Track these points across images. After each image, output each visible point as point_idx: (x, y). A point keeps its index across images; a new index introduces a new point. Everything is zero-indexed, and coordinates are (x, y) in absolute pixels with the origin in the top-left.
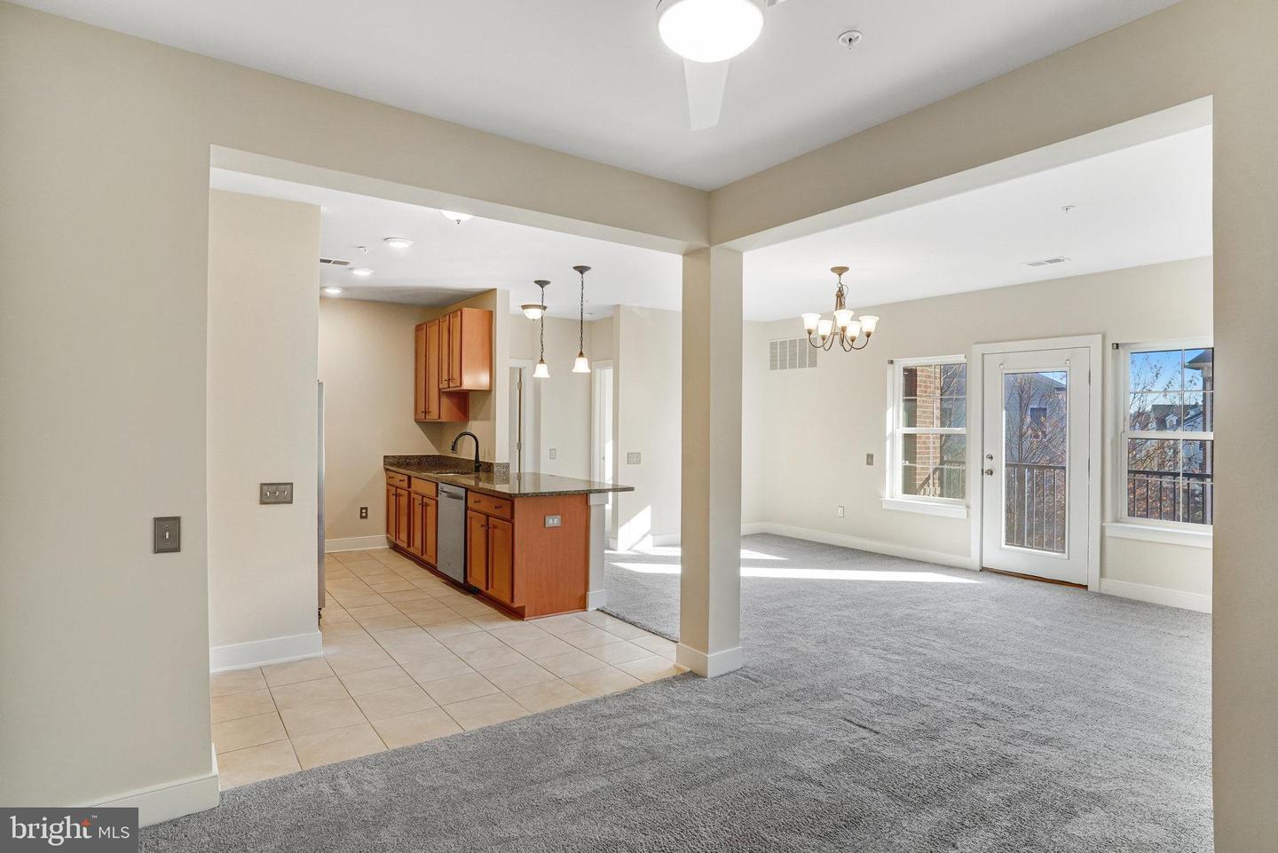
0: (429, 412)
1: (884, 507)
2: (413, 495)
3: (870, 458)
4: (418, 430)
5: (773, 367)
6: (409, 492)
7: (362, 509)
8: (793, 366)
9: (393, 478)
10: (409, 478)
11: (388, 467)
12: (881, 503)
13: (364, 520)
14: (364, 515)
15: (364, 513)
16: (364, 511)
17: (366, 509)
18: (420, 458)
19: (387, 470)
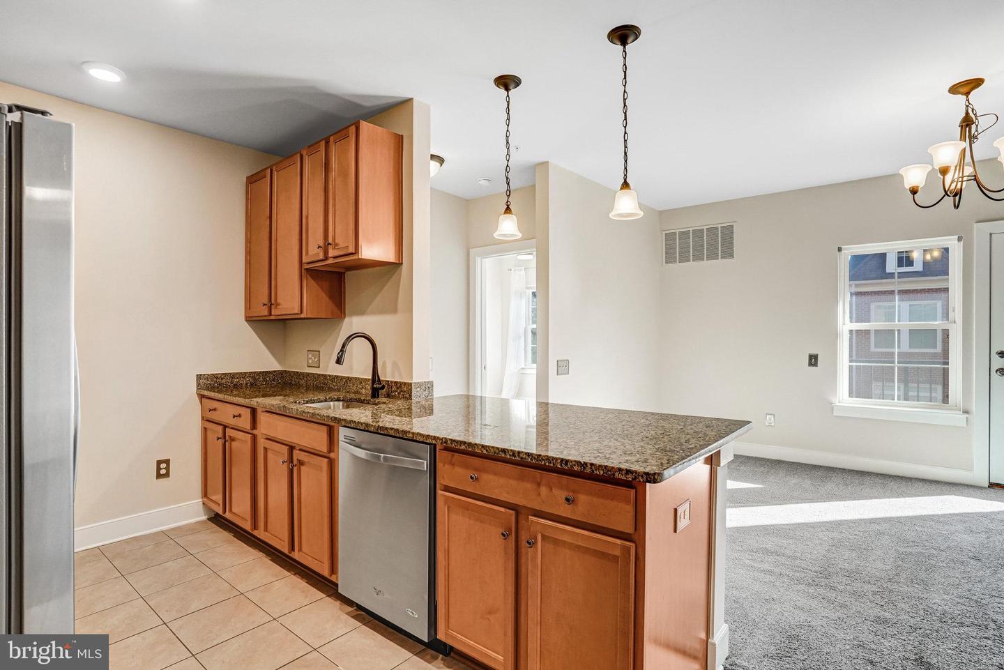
0: (278, 304)
1: (835, 414)
2: (262, 443)
3: (813, 360)
4: (249, 332)
5: (670, 258)
6: (254, 438)
7: (159, 463)
8: (699, 257)
9: (215, 410)
10: (254, 412)
11: (206, 393)
12: (832, 409)
13: (162, 480)
14: (163, 472)
15: (163, 469)
16: (163, 466)
17: (167, 462)
18: (254, 375)
19: (202, 397)
